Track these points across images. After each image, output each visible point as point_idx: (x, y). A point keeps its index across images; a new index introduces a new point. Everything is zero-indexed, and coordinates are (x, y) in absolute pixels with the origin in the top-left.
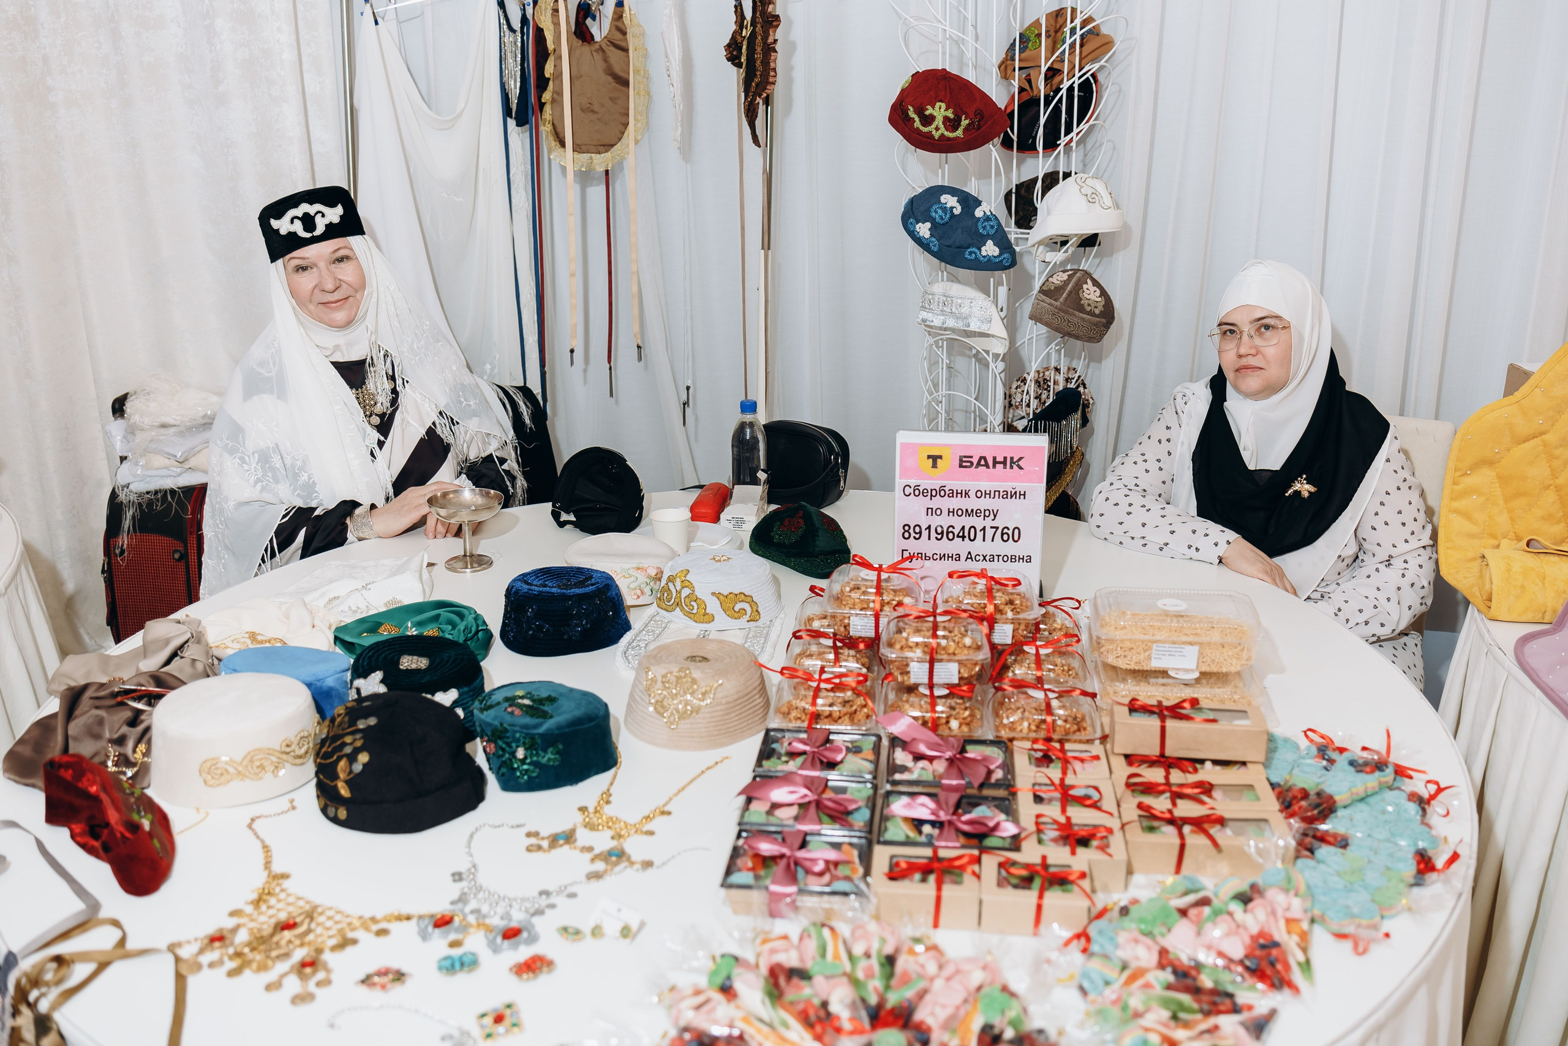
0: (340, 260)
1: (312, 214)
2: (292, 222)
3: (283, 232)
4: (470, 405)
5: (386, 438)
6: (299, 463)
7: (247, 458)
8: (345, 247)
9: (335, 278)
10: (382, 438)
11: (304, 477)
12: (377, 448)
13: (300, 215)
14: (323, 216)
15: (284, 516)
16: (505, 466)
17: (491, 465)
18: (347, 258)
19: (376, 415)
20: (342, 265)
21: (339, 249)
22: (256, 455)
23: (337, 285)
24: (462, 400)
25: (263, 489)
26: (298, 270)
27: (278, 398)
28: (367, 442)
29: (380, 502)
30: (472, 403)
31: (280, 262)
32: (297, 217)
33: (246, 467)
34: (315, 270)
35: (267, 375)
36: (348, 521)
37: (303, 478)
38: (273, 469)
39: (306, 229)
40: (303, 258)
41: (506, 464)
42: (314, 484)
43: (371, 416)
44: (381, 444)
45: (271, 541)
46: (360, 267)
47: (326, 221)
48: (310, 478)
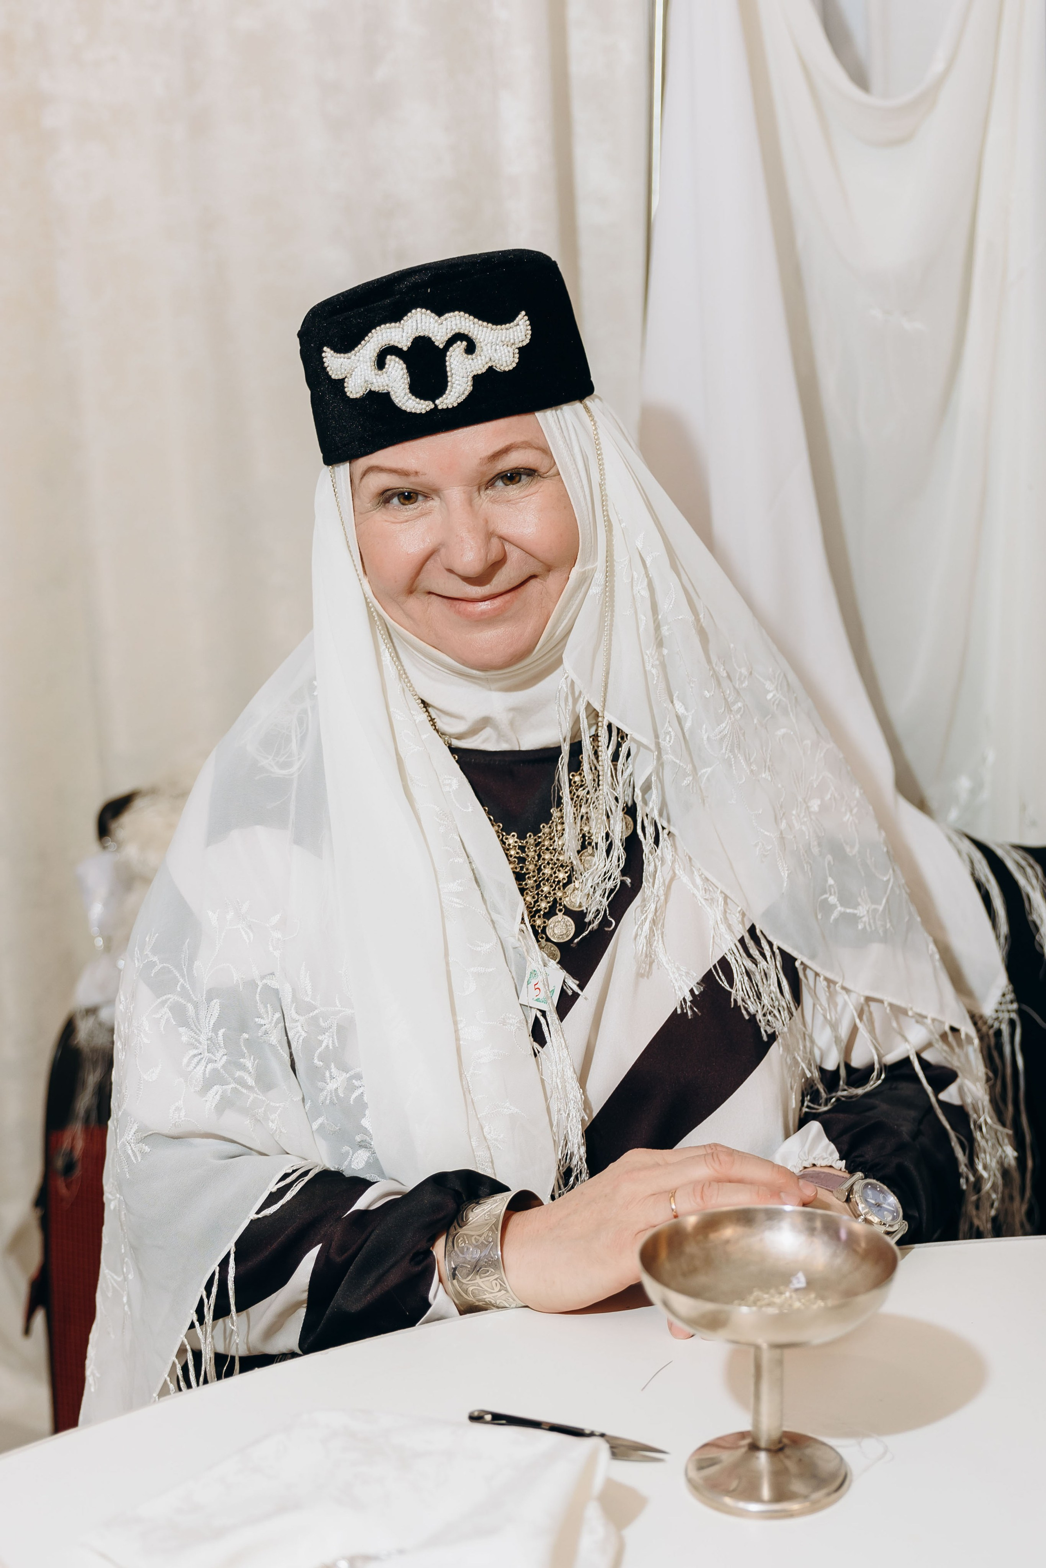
0: (512, 477)
1: (440, 341)
2: (381, 363)
3: (354, 389)
4: (854, 919)
5: (582, 987)
6: (327, 1040)
7: (190, 1007)
8: (527, 445)
9: (490, 535)
10: (573, 984)
11: (336, 1082)
12: (553, 1016)
13: (405, 344)
14: (471, 349)
15: (273, 1198)
16: (950, 1095)
17: (905, 1089)
18: (531, 472)
19: (568, 912)
20: (513, 491)
21: (506, 450)
22: (216, 1004)
23: (494, 555)
24: (833, 899)
25: (225, 1104)
26: (387, 501)
27: (298, 841)
28: (529, 996)
29: (543, 1188)
30: (861, 911)
31: (343, 469)
32: (392, 350)
33: (185, 1034)
34: (434, 503)
35: (279, 772)
36: (439, 1249)
37: (332, 1086)
38: (256, 1046)
39: (417, 390)
40: (404, 473)
41: (952, 1089)
42: (361, 1105)
43: (550, 913)
44: (566, 1002)
45: (224, 1264)
46: (563, 502)
47: (478, 365)
48: (351, 1088)
